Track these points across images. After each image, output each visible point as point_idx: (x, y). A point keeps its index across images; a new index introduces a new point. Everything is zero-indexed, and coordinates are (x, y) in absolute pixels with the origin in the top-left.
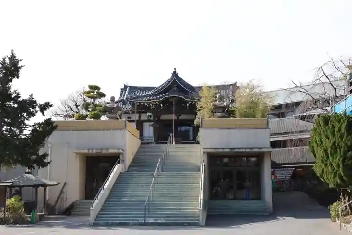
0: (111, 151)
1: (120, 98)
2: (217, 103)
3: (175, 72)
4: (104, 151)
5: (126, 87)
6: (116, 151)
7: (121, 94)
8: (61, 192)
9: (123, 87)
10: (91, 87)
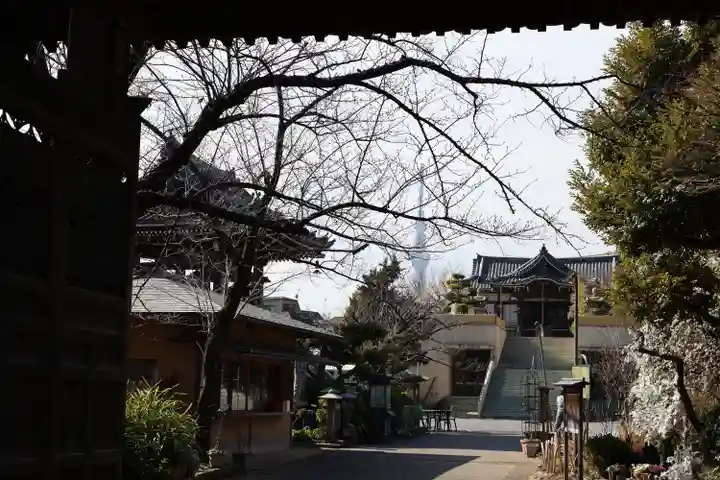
0: (482, 347)
1: (474, 272)
2: (593, 298)
3: (544, 248)
4: (475, 347)
5: (479, 257)
6: (487, 347)
7: (474, 267)
8: (431, 387)
9: (476, 257)
10: (456, 276)
